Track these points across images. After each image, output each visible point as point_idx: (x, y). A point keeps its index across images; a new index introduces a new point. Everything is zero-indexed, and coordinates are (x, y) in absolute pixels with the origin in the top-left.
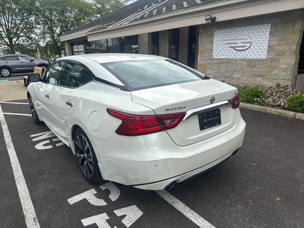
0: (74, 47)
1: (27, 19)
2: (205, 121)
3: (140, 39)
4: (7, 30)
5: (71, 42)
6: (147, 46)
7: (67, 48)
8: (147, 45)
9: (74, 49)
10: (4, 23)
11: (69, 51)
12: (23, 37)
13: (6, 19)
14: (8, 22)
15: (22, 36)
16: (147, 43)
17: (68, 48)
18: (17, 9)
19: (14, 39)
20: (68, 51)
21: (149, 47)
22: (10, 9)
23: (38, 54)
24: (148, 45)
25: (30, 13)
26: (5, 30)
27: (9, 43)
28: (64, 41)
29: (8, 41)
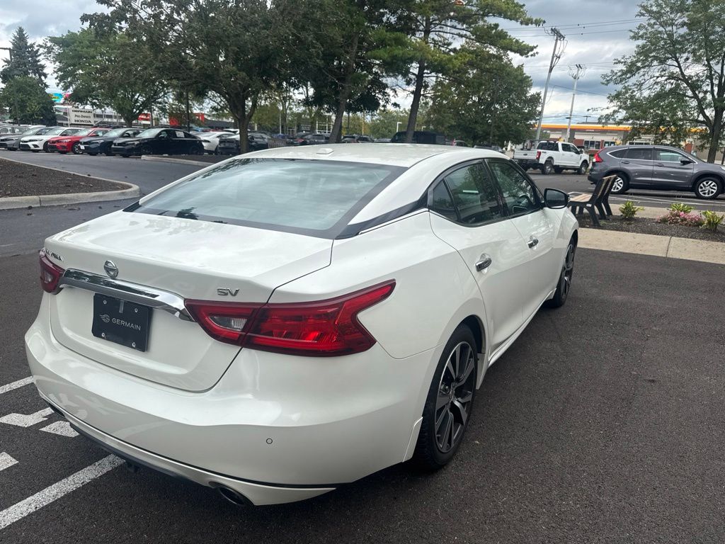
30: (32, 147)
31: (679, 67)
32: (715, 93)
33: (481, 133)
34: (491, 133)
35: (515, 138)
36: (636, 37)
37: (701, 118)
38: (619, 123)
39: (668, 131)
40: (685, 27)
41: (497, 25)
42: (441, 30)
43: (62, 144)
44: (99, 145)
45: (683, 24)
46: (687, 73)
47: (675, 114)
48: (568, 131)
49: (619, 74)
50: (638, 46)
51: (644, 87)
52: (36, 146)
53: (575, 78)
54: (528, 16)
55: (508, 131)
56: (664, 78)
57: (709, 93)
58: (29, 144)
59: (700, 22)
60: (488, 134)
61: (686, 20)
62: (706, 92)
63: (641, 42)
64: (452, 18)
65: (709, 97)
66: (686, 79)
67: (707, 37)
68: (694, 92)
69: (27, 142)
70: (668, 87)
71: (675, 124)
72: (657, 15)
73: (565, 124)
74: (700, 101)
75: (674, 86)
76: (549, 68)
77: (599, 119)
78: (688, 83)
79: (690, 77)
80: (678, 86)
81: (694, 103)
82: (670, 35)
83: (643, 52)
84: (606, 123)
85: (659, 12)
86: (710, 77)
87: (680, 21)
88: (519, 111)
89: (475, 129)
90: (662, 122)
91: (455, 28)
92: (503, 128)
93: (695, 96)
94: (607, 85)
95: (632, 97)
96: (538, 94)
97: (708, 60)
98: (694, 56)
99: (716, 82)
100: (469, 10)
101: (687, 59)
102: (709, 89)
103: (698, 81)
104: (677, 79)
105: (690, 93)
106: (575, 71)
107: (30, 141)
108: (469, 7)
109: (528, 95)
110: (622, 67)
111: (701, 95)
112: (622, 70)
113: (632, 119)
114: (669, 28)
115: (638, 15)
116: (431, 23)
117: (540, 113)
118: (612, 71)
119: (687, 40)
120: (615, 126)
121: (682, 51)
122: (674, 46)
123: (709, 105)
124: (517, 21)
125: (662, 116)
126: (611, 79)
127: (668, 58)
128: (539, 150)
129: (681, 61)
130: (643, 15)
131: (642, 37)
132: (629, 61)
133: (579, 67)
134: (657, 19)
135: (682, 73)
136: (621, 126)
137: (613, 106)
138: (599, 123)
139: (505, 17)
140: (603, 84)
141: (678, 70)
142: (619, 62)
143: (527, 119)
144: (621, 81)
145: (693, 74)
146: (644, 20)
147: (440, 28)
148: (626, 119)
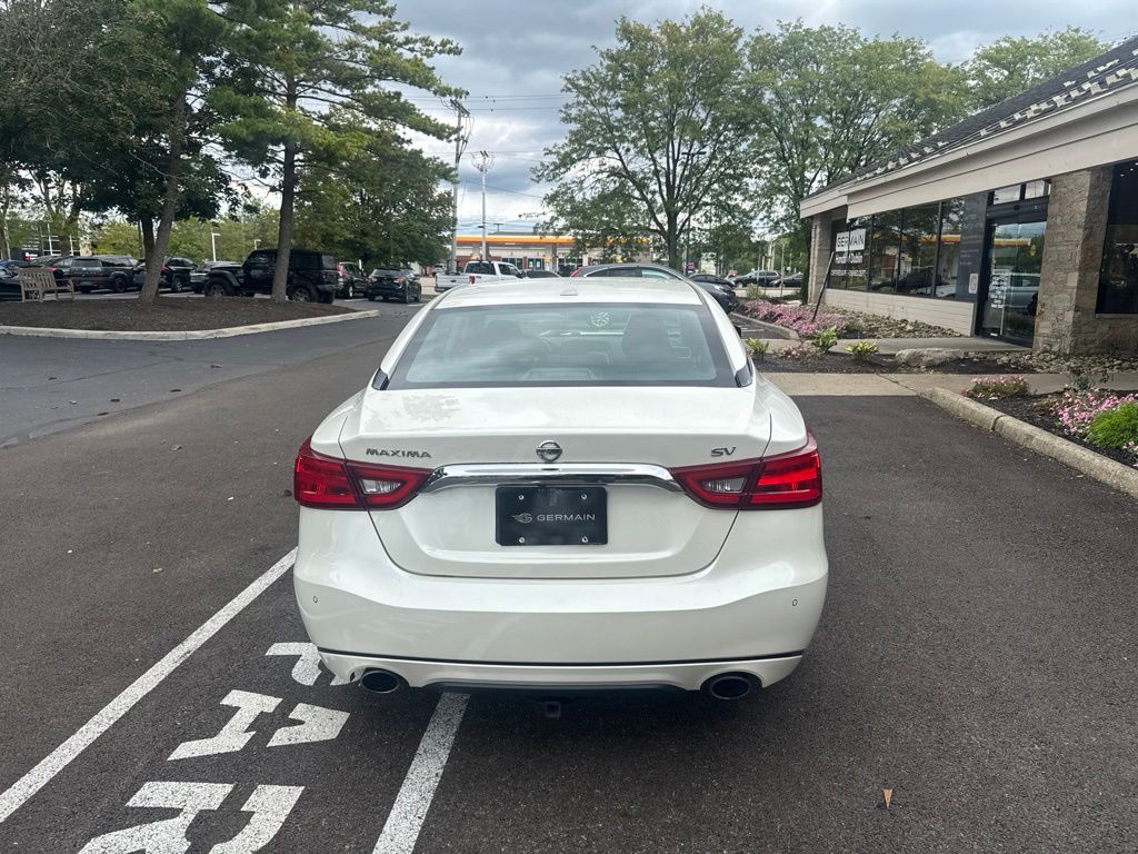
0: (839, 235)
1: (732, 148)
2: (524, 518)
3: (1057, 205)
4: (670, 188)
5: (834, 219)
6: (1081, 231)
7: (818, 239)
8: (1079, 227)
9: (838, 243)
10: (665, 166)
11: (819, 250)
12: (708, 208)
13: (671, 154)
14: (675, 162)
15: (706, 204)
16: (1081, 219)
17: (820, 241)
18: (709, 120)
19: (682, 217)
20: (816, 252)
21: (1087, 238)
22: (686, 121)
23: (766, 258)
24: (1085, 229)
25: (743, 129)
26: (664, 188)
27: (666, 228)
28: (812, 217)
29: (666, 219)
31: (621, 160)
32: (665, 193)
33: (376, 250)
34: (392, 251)
35: (426, 257)
36: (568, 119)
37: (654, 226)
38: (557, 234)
39: (617, 242)
40: (620, 109)
41: (398, 95)
42: (315, 95)
45: (618, 105)
46: (630, 167)
47: (623, 220)
48: (484, 245)
49: (552, 167)
50: (571, 132)
51: (585, 185)
53: (482, 170)
54: (444, 83)
55: (415, 247)
56: (605, 175)
57: (658, 194)
59: (635, 105)
60: (387, 252)
61: (619, 99)
62: (654, 193)
63: (575, 126)
64: (326, 78)
65: (659, 200)
66: (631, 176)
67: (646, 123)
68: (641, 193)
70: (612, 187)
71: (624, 234)
72: (587, 92)
73: (478, 236)
74: (651, 203)
75: (617, 184)
76: (455, 157)
77: (535, 228)
78: (634, 182)
79: (634, 174)
80: (623, 185)
81: (644, 206)
82: (606, 119)
83: (577, 138)
84: (544, 234)
85: (587, 88)
86: (656, 173)
87: (613, 101)
88: (425, 218)
89: (365, 244)
90: (610, 231)
91: (334, 93)
92: (408, 243)
93: (644, 198)
94: (538, 182)
95: (572, 199)
96: (449, 194)
97: (651, 152)
98: (636, 146)
99: (663, 180)
100: (352, 69)
101: (628, 150)
102: (657, 188)
103: (644, 178)
104: (618, 174)
105: (636, 194)
106: (480, 160)
108: (352, 65)
109: (435, 194)
110: (554, 158)
111: (649, 196)
112: (554, 163)
113: (573, 228)
114: (603, 110)
115: (563, 90)
116: (297, 84)
117: (455, 220)
118: (542, 164)
119: (625, 125)
120: (553, 237)
121: (623, 139)
122: (611, 132)
123: (660, 211)
124: (429, 89)
125: (608, 223)
126: (542, 175)
127: (607, 148)
128: (472, 275)
129: (622, 151)
130: (569, 90)
131: (575, 119)
132: (562, 152)
133: (485, 154)
134: (588, 96)
135: (625, 168)
136: (561, 237)
137: (550, 211)
138: (535, 233)
139: (411, 84)
140: (533, 180)
141: (620, 163)
142: (551, 152)
143: (439, 230)
144: (554, 177)
145: (637, 170)
146: (572, 97)
147: (313, 92)
148: (567, 229)
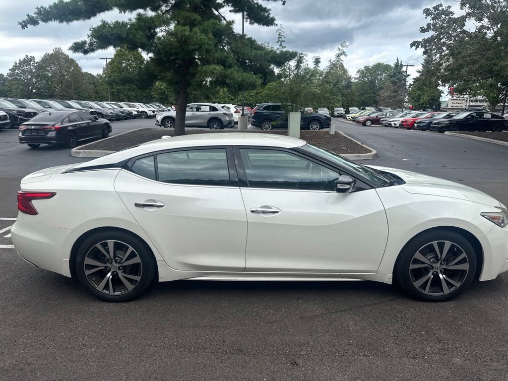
30: (393, 125)
43: (407, 123)
44: (425, 124)
52: (395, 124)
58: (392, 123)
69: (391, 122)
107: (393, 121)
